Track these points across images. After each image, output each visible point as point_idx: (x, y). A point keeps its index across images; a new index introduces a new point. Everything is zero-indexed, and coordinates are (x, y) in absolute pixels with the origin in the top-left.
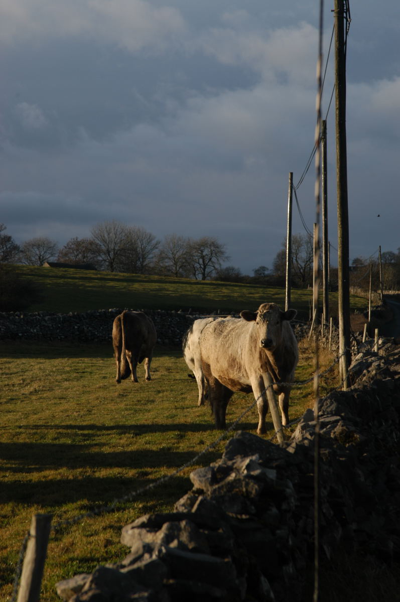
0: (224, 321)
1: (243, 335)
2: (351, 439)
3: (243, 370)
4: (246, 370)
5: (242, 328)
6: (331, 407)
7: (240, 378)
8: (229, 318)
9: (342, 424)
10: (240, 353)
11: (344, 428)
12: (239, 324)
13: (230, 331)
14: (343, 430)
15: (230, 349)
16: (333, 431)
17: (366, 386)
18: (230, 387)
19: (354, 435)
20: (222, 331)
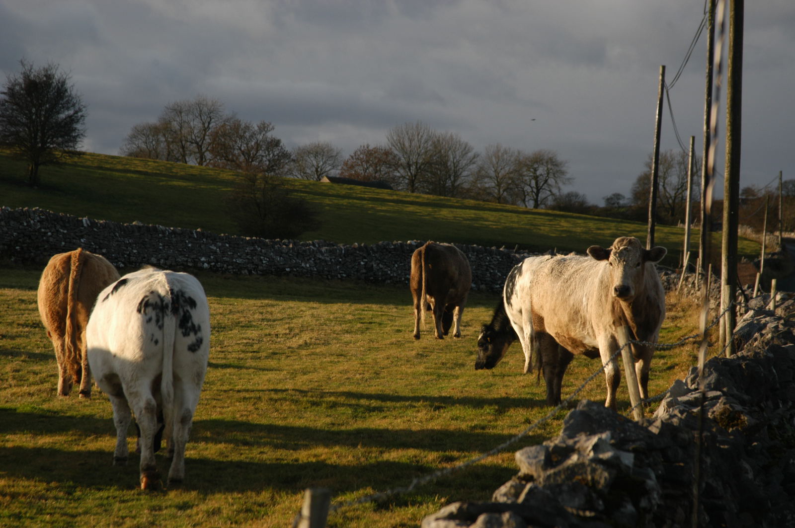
0: (565, 260)
1: (590, 279)
2: (736, 422)
3: (588, 326)
4: (592, 327)
5: (589, 270)
6: (709, 379)
7: (584, 338)
8: (571, 255)
9: (724, 401)
10: (585, 303)
11: (728, 406)
12: (585, 264)
13: (573, 273)
14: (725, 410)
15: (572, 298)
16: (711, 410)
17: (759, 353)
18: (569, 349)
19: (740, 416)
20: (561, 272)
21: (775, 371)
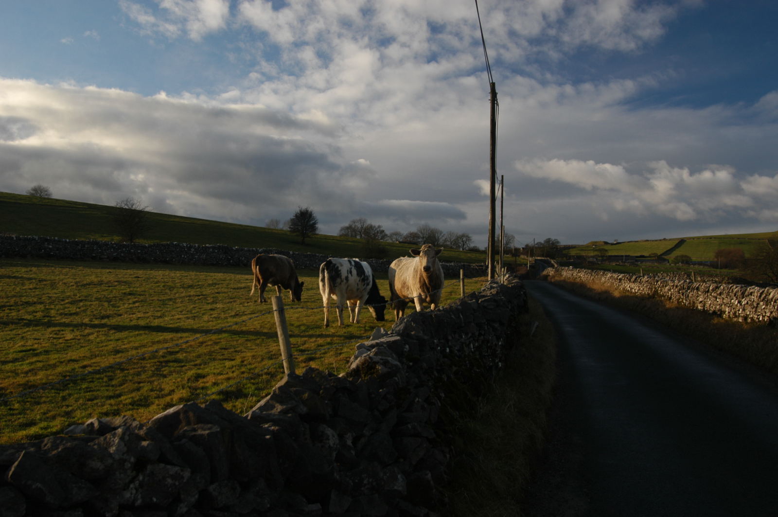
1: (410, 268)
5: (410, 263)
10: (408, 279)
12: (408, 261)
15: (402, 277)
19: (376, 366)
20: (399, 265)
21: (461, 316)
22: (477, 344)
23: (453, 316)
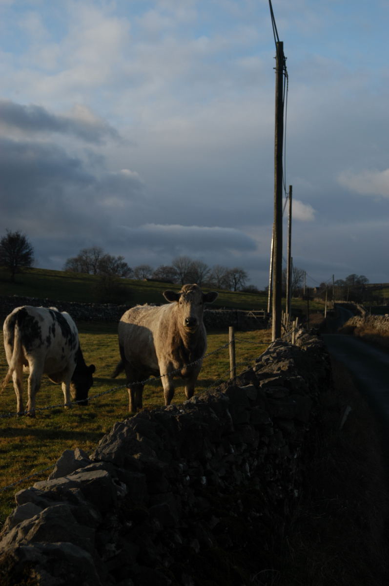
1: (153, 322)
5: (153, 315)
8: (146, 305)
12: (150, 312)
13: (142, 318)
17: (214, 397)
20: (135, 318)
21: (229, 414)
22: (256, 463)
23: (214, 415)
